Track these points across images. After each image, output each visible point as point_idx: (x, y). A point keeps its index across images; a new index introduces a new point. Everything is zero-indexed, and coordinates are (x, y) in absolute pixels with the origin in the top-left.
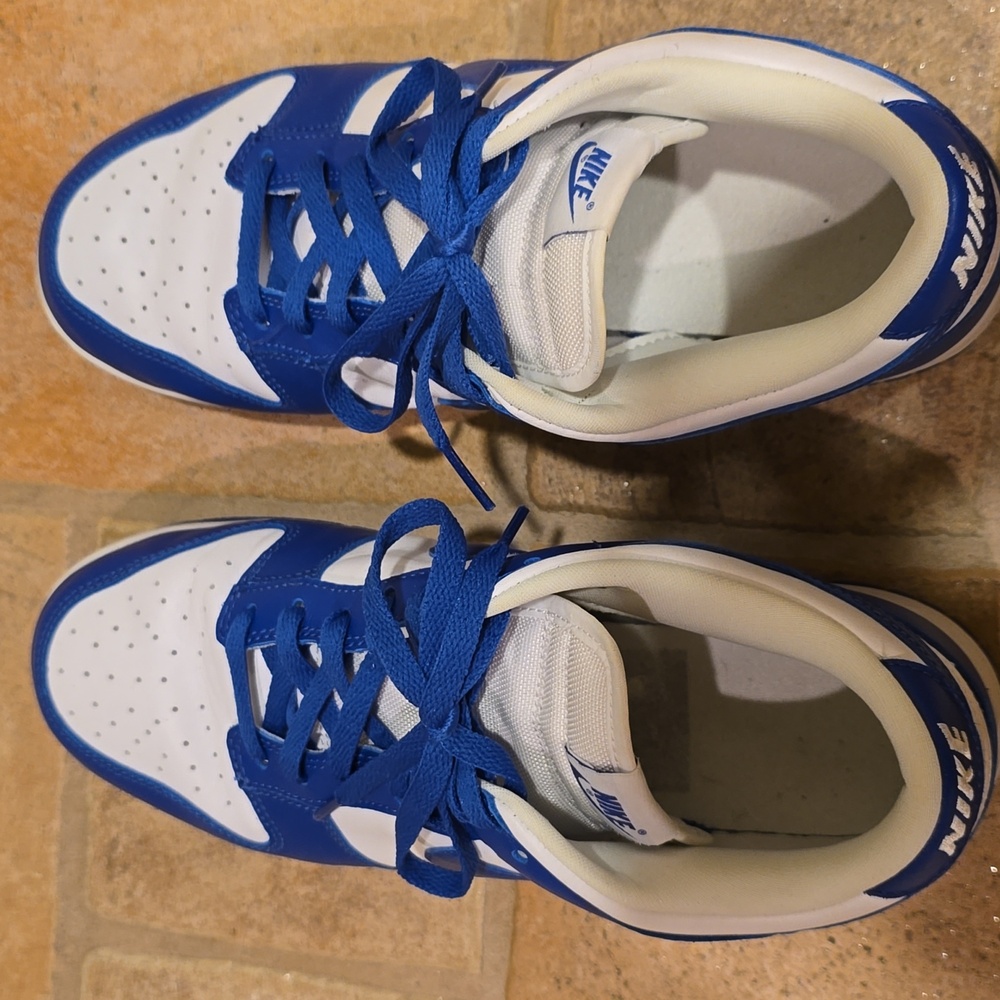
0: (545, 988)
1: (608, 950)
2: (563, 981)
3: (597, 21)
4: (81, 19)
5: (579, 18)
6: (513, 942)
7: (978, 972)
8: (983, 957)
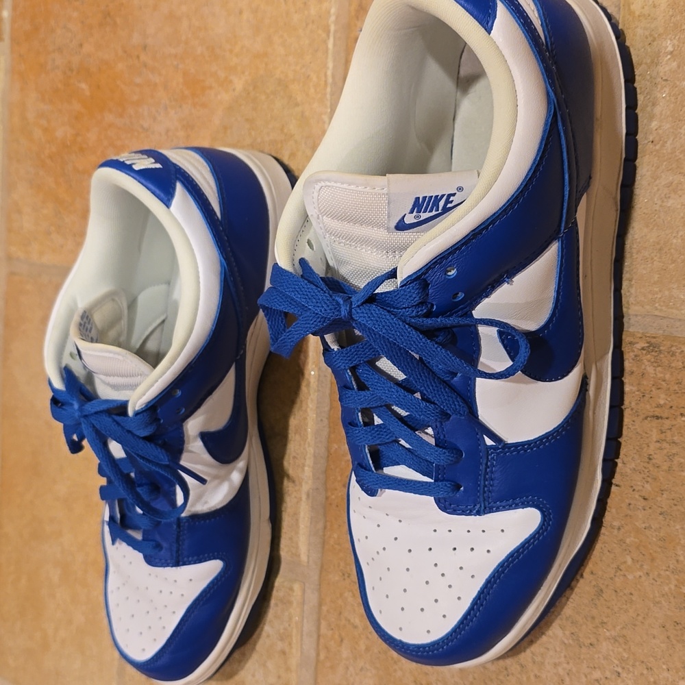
0: (337, 578)
2: (346, 575)
4: (141, 8)
6: (323, 548)
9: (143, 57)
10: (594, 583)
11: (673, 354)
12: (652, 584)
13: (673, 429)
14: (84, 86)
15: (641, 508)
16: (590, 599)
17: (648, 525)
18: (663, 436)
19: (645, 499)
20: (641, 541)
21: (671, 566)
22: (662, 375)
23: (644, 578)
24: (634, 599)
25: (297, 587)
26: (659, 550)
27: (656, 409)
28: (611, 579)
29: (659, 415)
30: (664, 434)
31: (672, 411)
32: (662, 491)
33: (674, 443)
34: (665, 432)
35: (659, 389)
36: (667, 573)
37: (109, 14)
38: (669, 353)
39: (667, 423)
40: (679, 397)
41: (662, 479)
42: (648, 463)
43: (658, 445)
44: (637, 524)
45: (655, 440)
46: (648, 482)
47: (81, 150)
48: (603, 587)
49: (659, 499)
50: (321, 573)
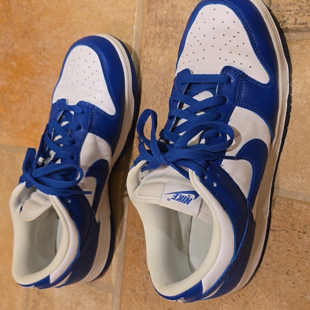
0: (129, 292)
1: (144, 284)
2: (133, 291)
3: (153, 31)
4: (43, 31)
5: (148, 30)
6: (123, 278)
7: (232, 305)
8: (234, 301)
9: (43, 54)
10: (244, 299)
11: (280, 204)
12: (269, 301)
13: (280, 236)
14: (13, 63)
15: (265, 268)
16: (242, 306)
17: (268, 276)
18: (275, 238)
19: (267, 265)
20: (265, 282)
21: (278, 294)
22: (275, 213)
23: (265, 298)
24: (261, 306)
25: (110, 295)
26: (273, 286)
27: (273, 227)
28: (252, 298)
29: (274, 229)
30: (276, 238)
31: (279, 228)
32: (274, 261)
33: (280, 241)
34: (276, 237)
35: (274, 218)
36: (276, 296)
37: (27, 32)
38: (278, 203)
39: (277, 233)
40: (282, 223)
41: (274, 256)
42: (269, 249)
43: (273, 242)
44: (263, 275)
45: (272, 240)
46: (268, 257)
47: (12, 92)
48: (248, 301)
49: (273, 265)
50: (121, 289)
